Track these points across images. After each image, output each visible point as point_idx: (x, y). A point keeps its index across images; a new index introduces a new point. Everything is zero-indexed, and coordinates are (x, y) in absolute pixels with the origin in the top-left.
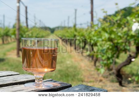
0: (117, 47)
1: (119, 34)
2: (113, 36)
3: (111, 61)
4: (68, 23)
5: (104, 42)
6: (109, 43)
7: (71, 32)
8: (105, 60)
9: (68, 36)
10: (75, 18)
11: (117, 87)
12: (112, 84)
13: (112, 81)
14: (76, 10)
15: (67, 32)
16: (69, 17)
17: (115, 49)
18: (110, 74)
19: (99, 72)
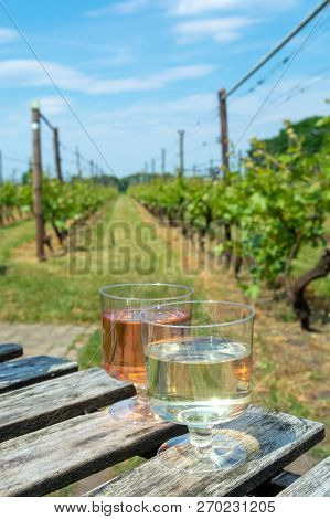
0: (292, 231)
1: (297, 198)
2: (281, 204)
3: (277, 265)
4: (163, 166)
5: (257, 218)
6: (271, 220)
7: (173, 190)
8: (261, 263)
9: (164, 202)
10: (182, 154)
11: (298, 333)
12: (282, 325)
13: (283, 318)
14: (182, 134)
15: (161, 189)
16: (164, 152)
17: (286, 235)
18: (276, 299)
19: (247, 293)
